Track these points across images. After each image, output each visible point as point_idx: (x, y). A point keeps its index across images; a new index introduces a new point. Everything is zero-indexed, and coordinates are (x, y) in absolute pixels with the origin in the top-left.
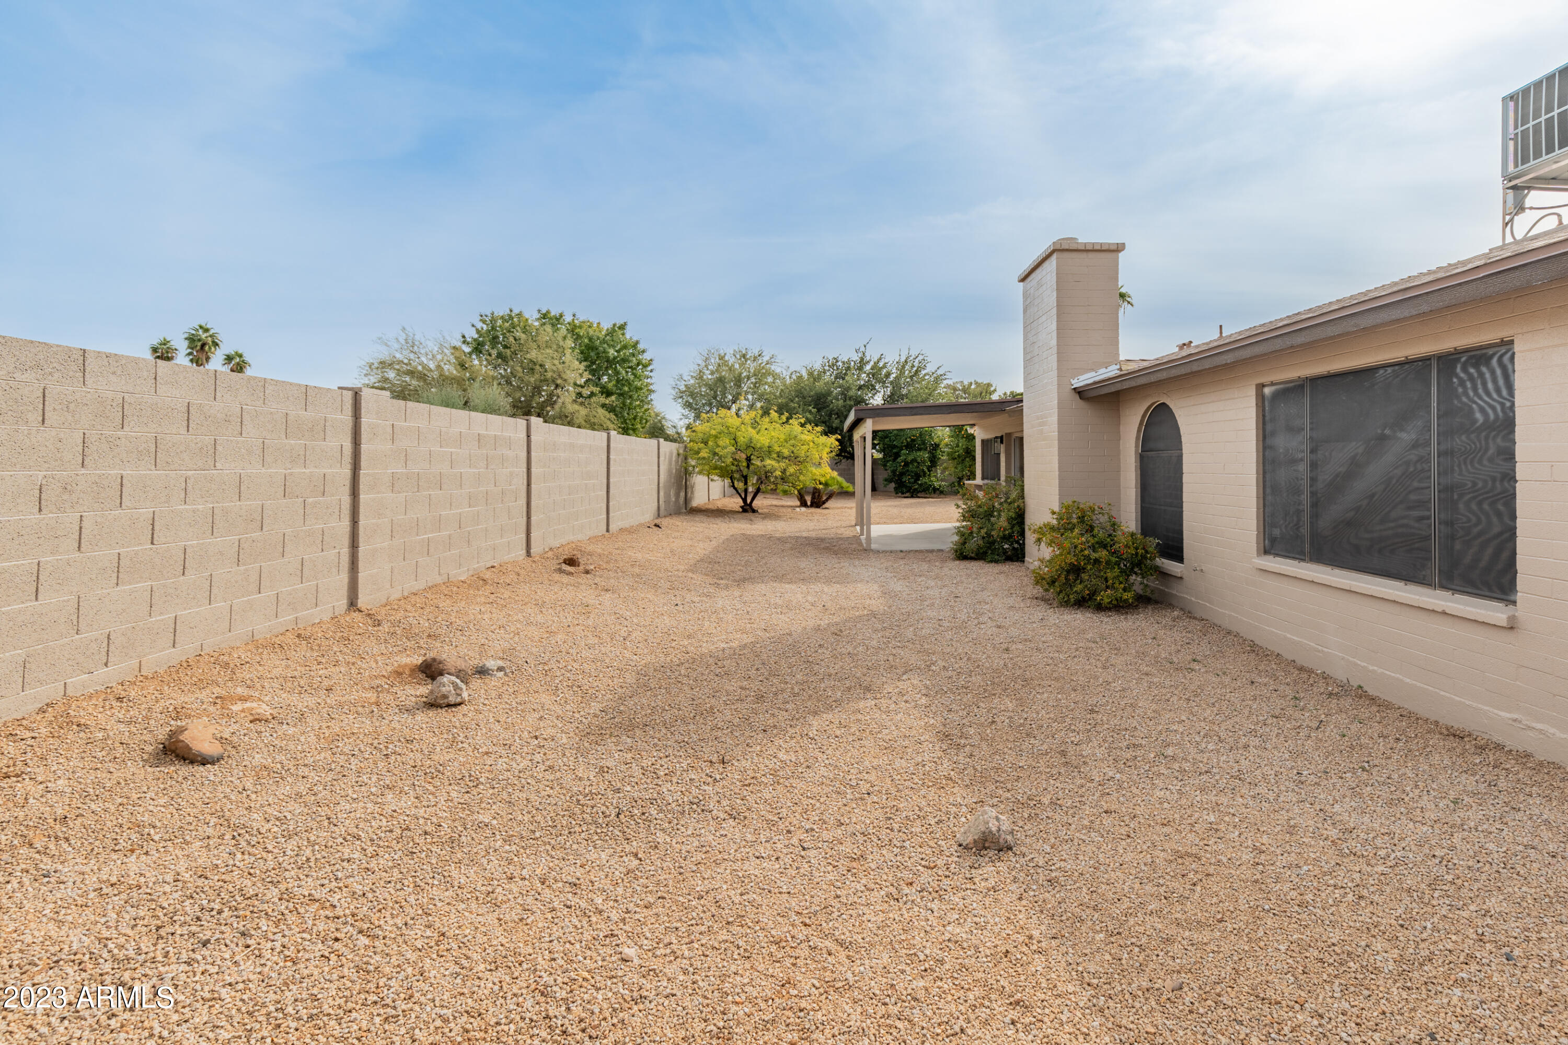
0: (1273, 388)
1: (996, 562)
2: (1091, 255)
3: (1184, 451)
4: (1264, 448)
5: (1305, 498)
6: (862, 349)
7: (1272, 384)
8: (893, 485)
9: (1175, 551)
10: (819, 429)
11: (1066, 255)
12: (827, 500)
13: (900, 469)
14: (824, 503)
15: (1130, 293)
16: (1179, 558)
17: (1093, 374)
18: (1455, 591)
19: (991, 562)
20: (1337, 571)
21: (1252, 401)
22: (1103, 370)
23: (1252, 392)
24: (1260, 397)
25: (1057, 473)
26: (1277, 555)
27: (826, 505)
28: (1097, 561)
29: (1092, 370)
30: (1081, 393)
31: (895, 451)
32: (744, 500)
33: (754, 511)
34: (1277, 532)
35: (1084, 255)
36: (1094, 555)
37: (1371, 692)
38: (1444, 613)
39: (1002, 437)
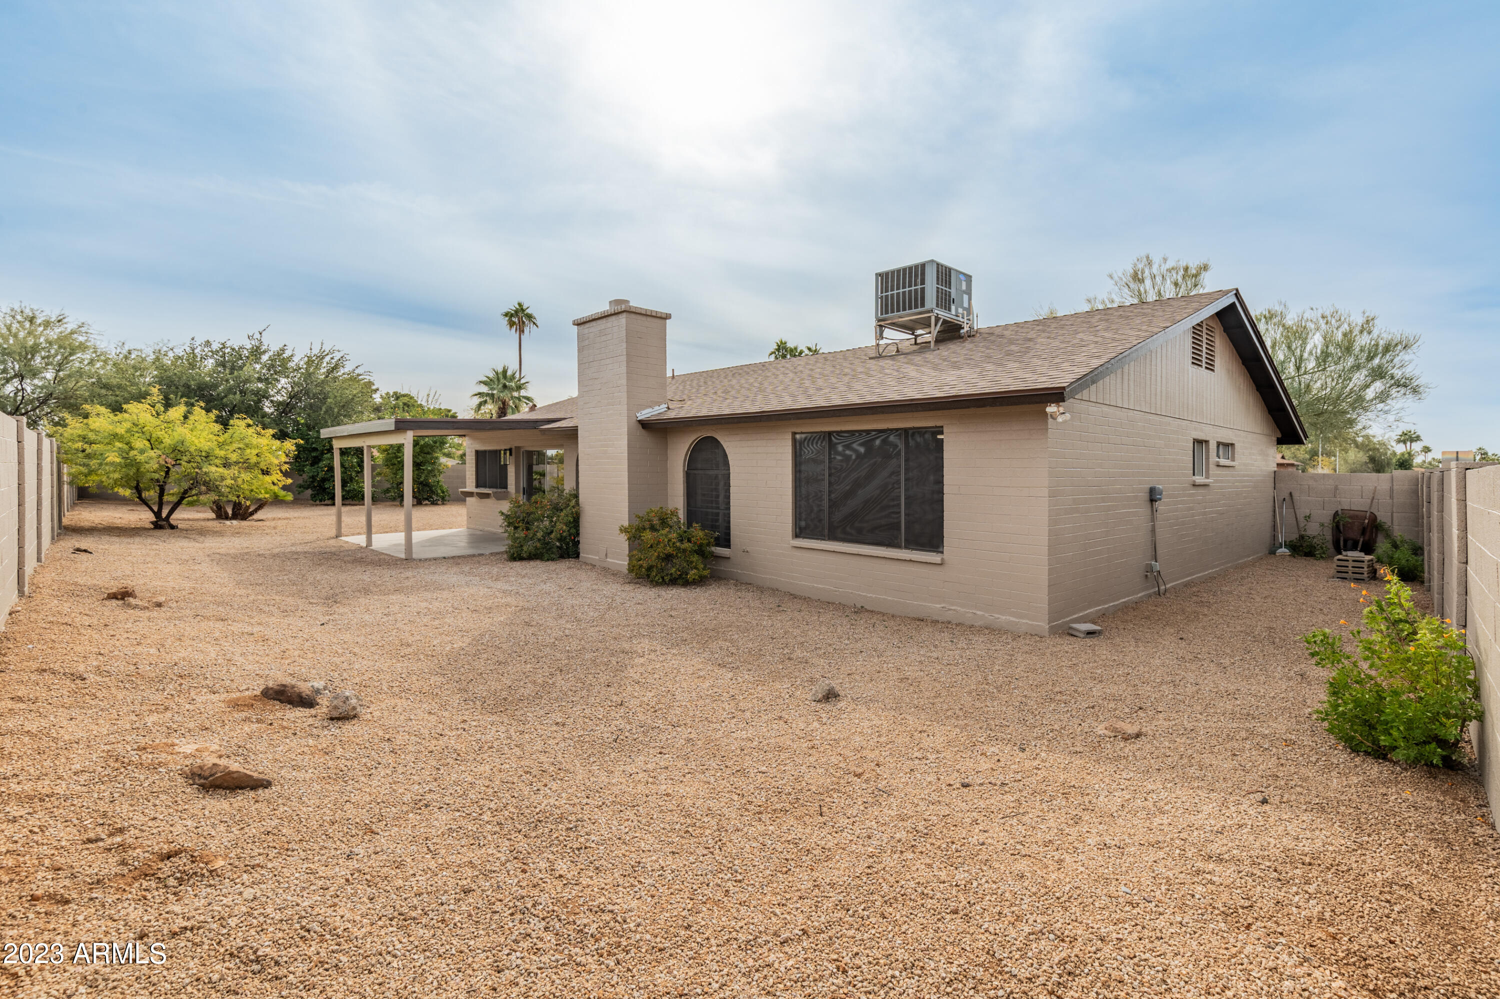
0: (803, 436)
1: (553, 560)
2: (649, 319)
3: (731, 471)
4: (796, 472)
5: (826, 504)
6: (257, 336)
7: (802, 433)
8: (309, 492)
9: (725, 541)
10: (271, 432)
11: (633, 316)
12: (256, 511)
13: (322, 474)
14: (252, 514)
15: (535, 315)
16: (728, 546)
17: (650, 410)
18: (913, 549)
19: (548, 560)
20: (846, 544)
21: (790, 443)
22: (657, 408)
23: (790, 437)
24: (794, 440)
25: (627, 486)
26: (804, 538)
27: (255, 517)
28: (684, 551)
29: (650, 407)
30: (645, 425)
31: (314, 454)
32: (158, 514)
33: (173, 527)
34: (803, 524)
35: (644, 318)
36: (683, 546)
37: (868, 608)
38: (911, 561)
39: (510, 450)
